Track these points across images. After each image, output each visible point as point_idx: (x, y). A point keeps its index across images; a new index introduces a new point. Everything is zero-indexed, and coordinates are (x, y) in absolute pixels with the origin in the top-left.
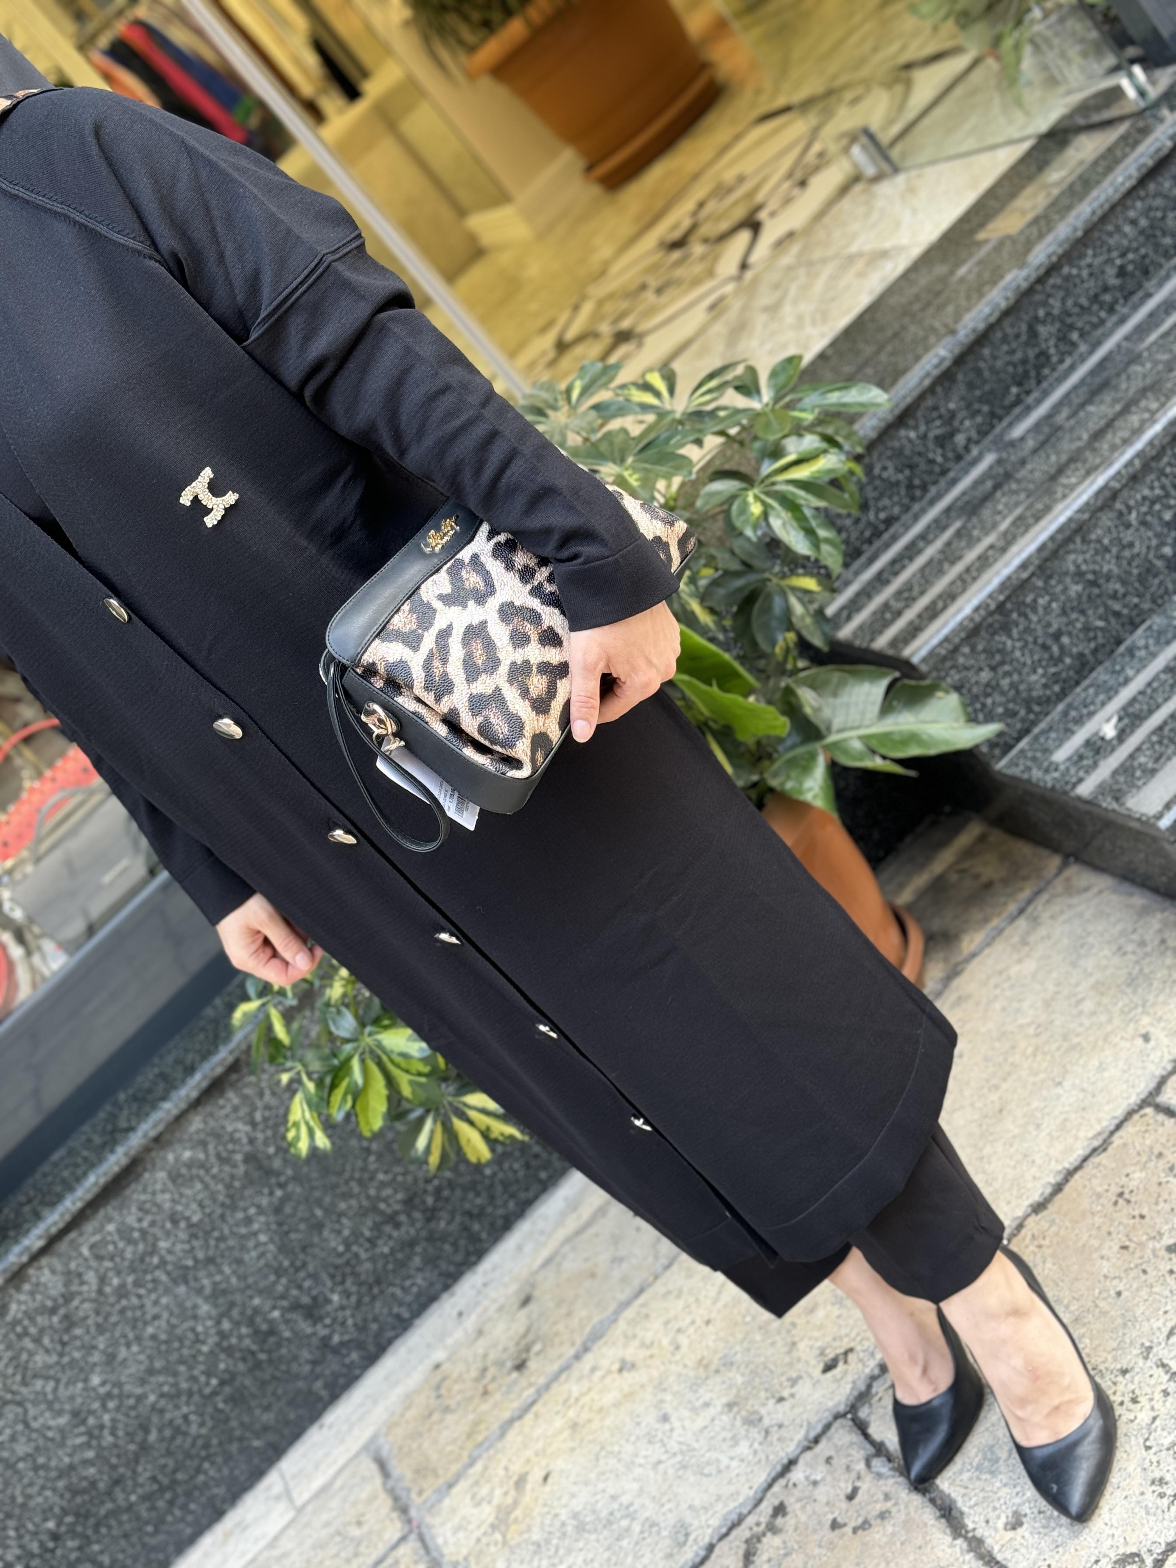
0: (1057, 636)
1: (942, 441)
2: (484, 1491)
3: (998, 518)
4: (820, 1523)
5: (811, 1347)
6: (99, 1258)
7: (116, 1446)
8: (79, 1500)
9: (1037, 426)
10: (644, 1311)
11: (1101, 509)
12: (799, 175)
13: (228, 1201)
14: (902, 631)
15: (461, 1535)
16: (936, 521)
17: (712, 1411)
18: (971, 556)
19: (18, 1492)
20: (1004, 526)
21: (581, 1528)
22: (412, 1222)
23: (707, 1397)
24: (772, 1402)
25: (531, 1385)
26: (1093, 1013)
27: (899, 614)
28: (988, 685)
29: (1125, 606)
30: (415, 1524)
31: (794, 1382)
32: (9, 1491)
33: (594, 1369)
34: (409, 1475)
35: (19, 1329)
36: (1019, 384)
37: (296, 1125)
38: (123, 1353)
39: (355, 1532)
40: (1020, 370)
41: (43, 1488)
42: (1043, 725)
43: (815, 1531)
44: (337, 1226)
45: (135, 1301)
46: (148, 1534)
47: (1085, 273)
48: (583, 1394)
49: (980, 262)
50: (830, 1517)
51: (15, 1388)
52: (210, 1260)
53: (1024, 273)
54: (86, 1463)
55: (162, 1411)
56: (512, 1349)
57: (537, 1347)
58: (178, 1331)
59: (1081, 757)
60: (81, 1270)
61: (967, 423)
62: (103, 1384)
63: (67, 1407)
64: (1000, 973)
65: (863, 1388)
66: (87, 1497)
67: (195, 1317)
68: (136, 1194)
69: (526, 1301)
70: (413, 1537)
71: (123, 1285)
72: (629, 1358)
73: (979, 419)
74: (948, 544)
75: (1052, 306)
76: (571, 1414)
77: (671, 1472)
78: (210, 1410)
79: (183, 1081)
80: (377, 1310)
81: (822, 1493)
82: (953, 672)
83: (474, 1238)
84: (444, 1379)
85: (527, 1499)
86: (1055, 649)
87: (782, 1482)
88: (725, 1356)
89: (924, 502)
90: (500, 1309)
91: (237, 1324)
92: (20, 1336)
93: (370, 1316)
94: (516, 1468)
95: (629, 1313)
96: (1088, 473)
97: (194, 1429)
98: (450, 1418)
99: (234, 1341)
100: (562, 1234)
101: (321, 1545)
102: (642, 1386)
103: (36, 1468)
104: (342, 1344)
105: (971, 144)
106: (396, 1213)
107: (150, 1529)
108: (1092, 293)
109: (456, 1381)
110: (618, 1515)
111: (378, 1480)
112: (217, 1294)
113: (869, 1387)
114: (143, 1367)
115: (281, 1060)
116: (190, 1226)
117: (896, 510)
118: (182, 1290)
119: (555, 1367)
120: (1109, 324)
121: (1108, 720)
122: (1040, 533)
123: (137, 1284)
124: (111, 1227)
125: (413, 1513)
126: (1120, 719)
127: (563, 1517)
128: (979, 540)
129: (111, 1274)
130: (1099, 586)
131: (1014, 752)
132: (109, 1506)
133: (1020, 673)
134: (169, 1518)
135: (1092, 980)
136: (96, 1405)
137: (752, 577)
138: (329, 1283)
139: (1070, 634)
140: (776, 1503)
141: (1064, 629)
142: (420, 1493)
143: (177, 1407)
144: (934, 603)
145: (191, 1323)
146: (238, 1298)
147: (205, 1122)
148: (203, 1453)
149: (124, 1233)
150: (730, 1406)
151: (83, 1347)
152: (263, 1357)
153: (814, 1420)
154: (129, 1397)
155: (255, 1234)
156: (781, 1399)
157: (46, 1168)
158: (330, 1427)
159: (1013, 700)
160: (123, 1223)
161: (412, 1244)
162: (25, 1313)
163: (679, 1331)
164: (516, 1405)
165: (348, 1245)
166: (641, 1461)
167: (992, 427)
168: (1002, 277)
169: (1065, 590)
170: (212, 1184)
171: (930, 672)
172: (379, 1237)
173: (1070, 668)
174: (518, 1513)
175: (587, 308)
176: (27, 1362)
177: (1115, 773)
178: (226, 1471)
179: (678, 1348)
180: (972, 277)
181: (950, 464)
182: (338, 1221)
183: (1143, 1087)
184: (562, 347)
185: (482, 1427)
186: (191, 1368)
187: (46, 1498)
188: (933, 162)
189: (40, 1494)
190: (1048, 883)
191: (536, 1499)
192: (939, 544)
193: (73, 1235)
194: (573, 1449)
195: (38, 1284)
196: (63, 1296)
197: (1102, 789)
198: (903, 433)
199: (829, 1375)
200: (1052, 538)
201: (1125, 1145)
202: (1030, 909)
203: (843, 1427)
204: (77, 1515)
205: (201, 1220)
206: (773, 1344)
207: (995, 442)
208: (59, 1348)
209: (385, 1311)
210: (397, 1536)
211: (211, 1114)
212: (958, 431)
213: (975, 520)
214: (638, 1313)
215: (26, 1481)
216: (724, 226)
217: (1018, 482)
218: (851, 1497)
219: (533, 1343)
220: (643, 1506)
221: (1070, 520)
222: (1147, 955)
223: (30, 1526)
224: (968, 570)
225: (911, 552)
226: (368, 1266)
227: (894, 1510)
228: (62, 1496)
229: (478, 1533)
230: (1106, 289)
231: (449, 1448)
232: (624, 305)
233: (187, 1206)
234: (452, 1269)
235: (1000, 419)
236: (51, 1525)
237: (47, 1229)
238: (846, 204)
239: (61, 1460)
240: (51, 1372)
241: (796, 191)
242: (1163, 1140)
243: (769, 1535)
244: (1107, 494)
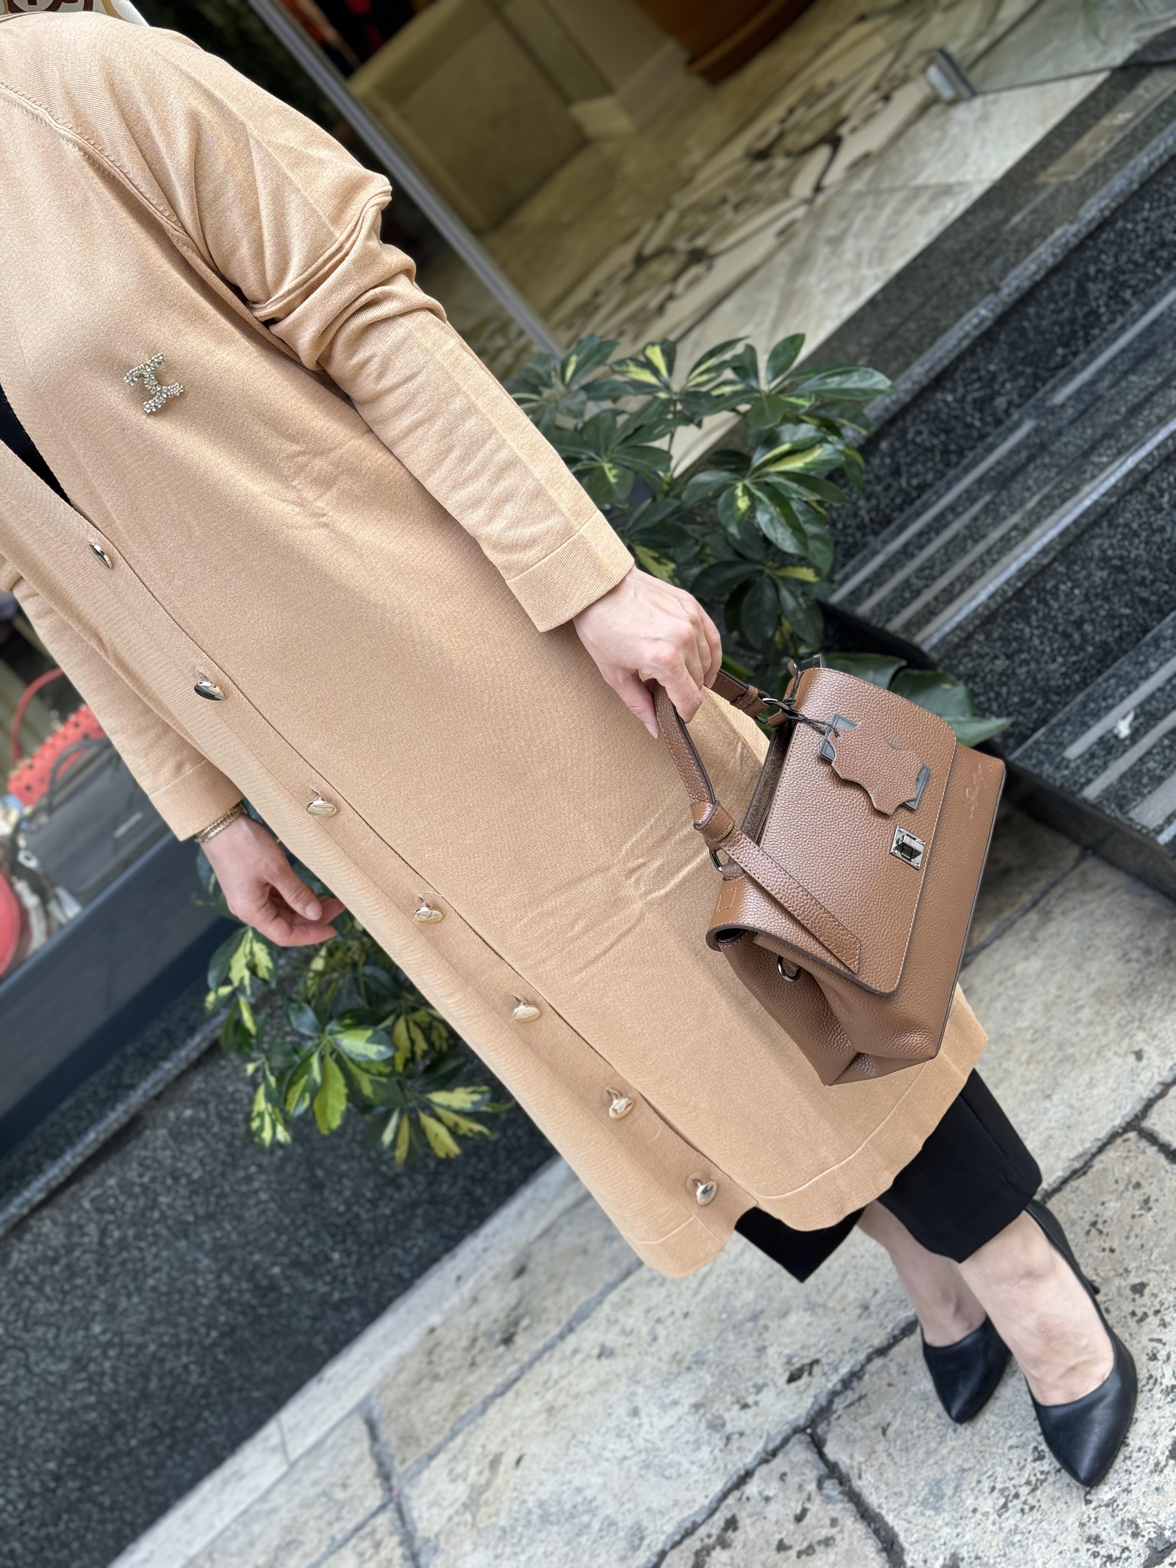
0: (1079, 624)
1: (981, 405)
2: (461, 1467)
3: (1027, 494)
4: (767, 1542)
5: (780, 1354)
6: (101, 1211)
7: (117, 1392)
8: (79, 1442)
9: (1079, 392)
10: (628, 1296)
11: (1131, 492)
12: (885, 87)
13: (229, 1160)
14: (918, 613)
15: (435, 1510)
16: (967, 491)
17: (680, 1410)
18: (995, 535)
19: (19, 1434)
20: (1031, 504)
21: (545, 1519)
22: (414, 1185)
23: (676, 1395)
24: (736, 1407)
25: (515, 1361)
26: (1090, 1023)
27: (917, 593)
28: (1003, 673)
29: (1153, 593)
30: (395, 1492)
31: (759, 1389)
32: (11, 1432)
33: (575, 1352)
34: (394, 1441)
35: (21, 1277)
36: (1066, 345)
37: (261, 1115)
38: (123, 1303)
39: (339, 1495)
40: (1067, 330)
41: (44, 1430)
42: (1061, 716)
43: (762, 1550)
44: (338, 1187)
45: (136, 1253)
46: (148, 1478)
47: (1140, 228)
48: (562, 1377)
49: (1033, 212)
50: (778, 1537)
51: (17, 1333)
52: (210, 1216)
53: (1074, 228)
54: (88, 1407)
55: (162, 1361)
56: (503, 1321)
57: (525, 1322)
58: (179, 1284)
59: (1093, 756)
60: (82, 1222)
61: (1008, 386)
62: (104, 1332)
63: (69, 1353)
64: (1006, 969)
65: (824, 1403)
66: (88, 1441)
67: (195, 1271)
68: (137, 1150)
69: (520, 1272)
70: (392, 1506)
71: (123, 1239)
72: (609, 1344)
73: (1021, 382)
74: (975, 519)
75: (1104, 263)
76: (549, 1396)
77: (634, 1469)
78: (209, 1360)
79: (184, 1042)
80: (378, 1269)
81: (773, 1511)
82: (965, 660)
83: (477, 1203)
84: (437, 1344)
85: (499, 1481)
86: (1077, 637)
87: (736, 1494)
88: (697, 1354)
89: (960, 469)
90: (496, 1278)
91: (237, 1279)
92: (22, 1284)
93: (371, 1275)
94: (493, 1447)
95: (613, 1297)
96: (1119, 453)
97: (194, 1378)
98: (438, 1386)
99: (234, 1295)
100: (561, 1204)
101: (307, 1504)
102: (618, 1375)
103: (38, 1411)
104: (342, 1301)
105: (1048, 70)
106: (398, 1175)
107: (150, 1472)
108: (1147, 248)
109: (448, 1348)
110: (580, 1509)
111: (366, 1443)
112: (218, 1249)
113: (830, 1402)
114: (143, 1318)
115: (247, 1050)
116: (191, 1182)
117: (930, 476)
118: (182, 1244)
119: (539, 1345)
120: (1165, 282)
121: (1124, 717)
122: (1064, 516)
123: (138, 1237)
124: (112, 1182)
125: (395, 1481)
126: (1136, 717)
127: (530, 1505)
128: (1005, 518)
129: (111, 1227)
130: (1126, 572)
131: (1030, 742)
132: (110, 1449)
133: (1038, 662)
134: (169, 1463)
135: (1094, 987)
136: (97, 1353)
137: (744, 569)
138: (330, 1242)
139: (1093, 621)
140: (729, 1515)
141: (1087, 616)
142: (403, 1461)
143: (177, 1357)
144: (952, 584)
145: (191, 1277)
146: (239, 1253)
147: (207, 1082)
148: (203, 1402)
149: (125, 1187)
150: (697, 1407)
151: (84, 1296)
152: (263, 1311)
153: (774, 1432)
154: (129, 1345)
155: (256, 1192)
156: (745, 1406)
157: (54, 1117)
158: (329, 1381)
159: (1031, 690)
160: (124, 1178)
161: (414, 1205)
162: (27, 1261)
163: (659, 1321)
164: (499, 1380)
165: (348, 1205)
166: (607, 1454)
167: (1037, 390)
168: (1052, 231)
169: (1090, 575)
170: (212, 1142)
171: (941, 660)
172: (380, 1199)
173: (1092, 657)
174: (489, 1495)
175: (671, 218)
176: (29, 1309)
177: (1123, 777)
178: (225, 1420)
179: (655, 1339)
180: (1025, 226)
181: (989, 429)
182: (339, 1182)
183: (1129, 1108)
184: (640, 261)
185: (466, 1399)
186: (191, 1319)
187: (48, 1440)
188: (1010, 88)
189: (41, 1436)
190: (1065, 875)
191: (508, 1482)
192: (966, 518)
193: (74, 1188)
194: (547, 1434)
195: (39, 1235)
196: (64, 1246)
197: (1109, 793)
198: (939, 396)
199: (793, 1385)
200: (1076, 522)
201: (1105, 1170)
202: (1043, 902)
203: (800, 1442)
204: (78, 1458)
205: (202, 1178)
206: (744, 1346)
207: (1036, 407)
208: (60, 1297)
209: (386, 1270)
210: (377, 1503)
211: (211, 1074)
212: (999, 394)
213: (1004, 493)
214: (623, 1297)
215: (27, 1423)
216: (808, 138)
217: (1052, 455)
218: (799, 1518)
219: (522, 1316)
220: (605, 1502)
221: (1096, 503)
222: (1150, 964)
223: (32, 1466)
224: (989, 551)
225: (939, 524)
226: (369, 1226)
227: (839, 1537)
228: (63, 1439)
229: (450, 1511)
230: (1163, 244)
231: (434, 1418)
232: (702, 219)
233: (187, 1163)
234: (454, 1231)
235: (1044, 382)
236: (52, 1465)
237: (47, 1183)
238: (922, 126)
239: (62, 1403)
240: (53, 1320)
241: (879, 105)
242: (1142, 1169)
243: (718, 1548)
244: (1137, 476)
